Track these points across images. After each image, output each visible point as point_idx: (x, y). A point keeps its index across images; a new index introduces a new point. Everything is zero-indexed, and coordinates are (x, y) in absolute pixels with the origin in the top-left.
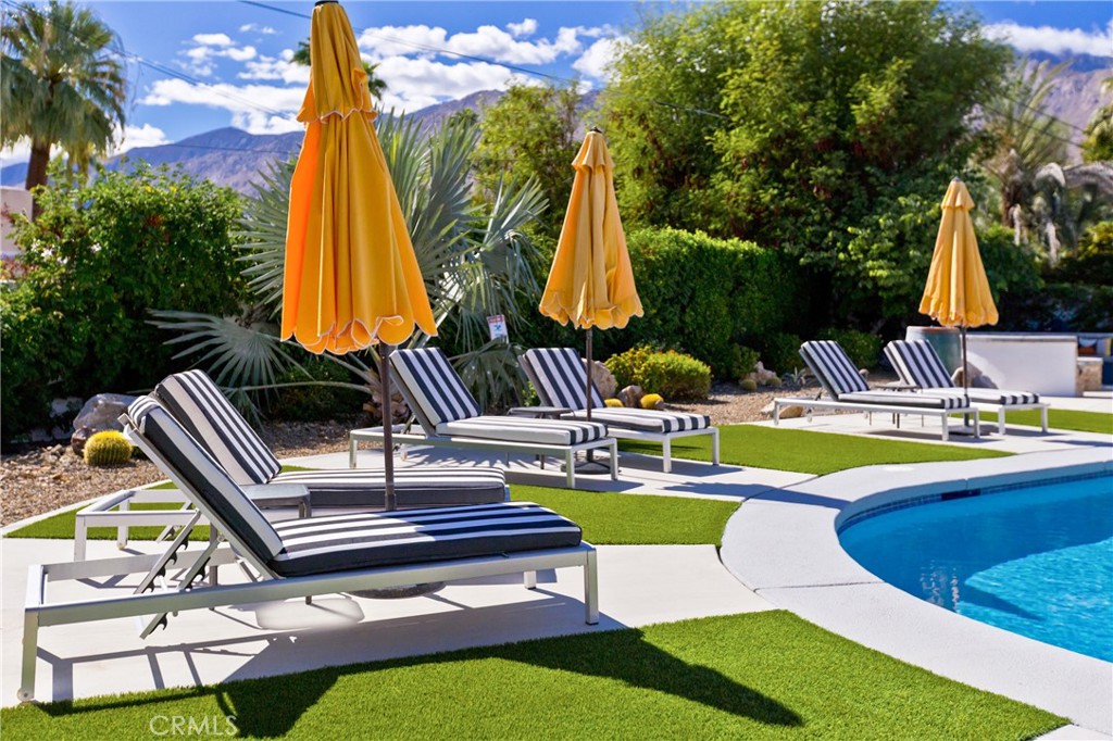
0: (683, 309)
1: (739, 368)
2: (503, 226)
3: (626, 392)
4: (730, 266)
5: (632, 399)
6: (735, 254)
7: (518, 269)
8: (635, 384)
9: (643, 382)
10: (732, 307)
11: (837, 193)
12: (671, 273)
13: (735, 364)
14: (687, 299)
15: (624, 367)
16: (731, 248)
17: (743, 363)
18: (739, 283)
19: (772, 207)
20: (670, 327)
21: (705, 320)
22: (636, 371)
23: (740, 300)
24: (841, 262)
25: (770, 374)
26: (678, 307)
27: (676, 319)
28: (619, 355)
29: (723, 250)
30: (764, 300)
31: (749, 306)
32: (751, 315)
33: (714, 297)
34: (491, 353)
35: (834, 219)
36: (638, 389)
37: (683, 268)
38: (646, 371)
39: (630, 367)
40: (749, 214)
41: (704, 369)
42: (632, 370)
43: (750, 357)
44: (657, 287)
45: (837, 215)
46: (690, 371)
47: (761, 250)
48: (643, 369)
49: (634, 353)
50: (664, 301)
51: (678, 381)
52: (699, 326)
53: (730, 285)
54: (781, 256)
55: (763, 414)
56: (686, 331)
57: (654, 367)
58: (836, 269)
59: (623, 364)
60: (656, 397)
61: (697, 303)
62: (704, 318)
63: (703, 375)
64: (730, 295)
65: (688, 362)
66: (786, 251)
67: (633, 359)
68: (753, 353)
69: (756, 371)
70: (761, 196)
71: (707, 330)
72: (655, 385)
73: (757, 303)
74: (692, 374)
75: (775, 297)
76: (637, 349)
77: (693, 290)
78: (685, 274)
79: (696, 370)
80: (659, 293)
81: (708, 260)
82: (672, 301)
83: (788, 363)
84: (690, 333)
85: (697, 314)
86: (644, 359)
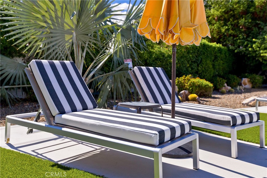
0: (198, 65)
1: (219, 85)
2: (130, 18)
3: (182, 93)
4: (213, 52)
5: (184, 96)
6: (215, 48)
7: (136, 36)
8: (186, 90)
9: (189, 89)
10: (214, 65)
11: (248, 28)
12: (194, 52)
13: (218, 84)
14: (200, 62)
15: (181, 83)
16: (214, 46)
17: (221, 84)
18: (216, 57)
19: (226, 34)
20: (194, 71)
21: (205, 69)
22: (186, 85)
23: (216, 63)
24: (250, 51)
25: (229, 88)
26: (196, 64)
27: (196, 68)
28: (179, 78)
29: (211, 46)
30: (223, 64)
31: (219, 65)
32: (219, 69)
33: (208, 62)
34: (120, 72)
35: (247, 37)
36: (187, 92)
37: (198, 51)
38: (190, 84)
39: (183, 83)
40: (217, 36)
41: (211, 85)
42: (184, 84)
43: (223, 82)
44: (190, 57)
45: (248, 36)
46: (206, 85)
47: (223, 47)
48: (189, 84)
49: (185, 78)
50: (192, 62)
51: (201, 89)
52: (203, 71)
53: (213, 58)
54: (229, 50)
55: (243, 104)
56: (199, 73)
57: (194, 83)
58: (248, 54)
59: (181, 82)
60: (194, 95)
61: (203, 63)
62: (205, 68)
63: (210, 87)
64: (213, 61)
65: (205, 82)
66: (230, 48)
67: (184, 80)
68: (224, 80)
69: (225, 86)
70: (222, 30)
71: (206, 73)
72: (194, 90)
73: (221, 65)
74: (207, 86)
75: (227, 63)
76: (186, 76)
77: (202, 59)
78: (199, 53)
79: (208, 85)
80: (190, 59)
81: (206, 49)
82: (194, 62)
83: (233, 84)
84: (200, 73)
85: (203, 67)
86: (189, 80)
